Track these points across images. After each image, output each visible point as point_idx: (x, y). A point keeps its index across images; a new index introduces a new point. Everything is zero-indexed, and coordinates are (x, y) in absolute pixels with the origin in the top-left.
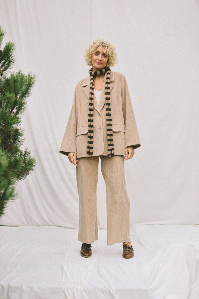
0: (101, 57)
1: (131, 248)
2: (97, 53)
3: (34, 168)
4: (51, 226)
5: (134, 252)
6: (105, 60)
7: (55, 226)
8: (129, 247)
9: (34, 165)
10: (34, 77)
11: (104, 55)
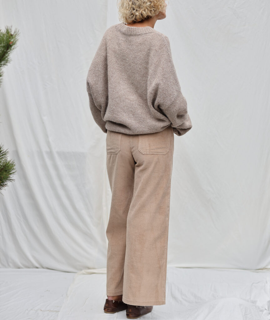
3: (12, 177)
4: (37, 268)
7: (43, 268)
9: (13, 173)
10: (15, 34)
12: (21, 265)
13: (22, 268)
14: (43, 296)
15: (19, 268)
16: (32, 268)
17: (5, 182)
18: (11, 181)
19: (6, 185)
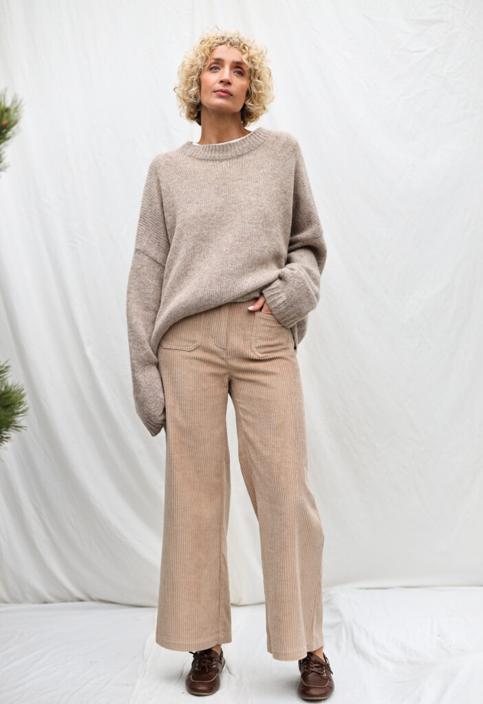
0: (230, 74)
1: (324, 666)
2: (217, 65)
3: (20, 420)
4: (81, 600)
5: (333, 677)
6: (239, 83)
7: (92, 600)
8: (319, 663)
9: (23, 412)
11: (238, 68)
12: (48, 597)
13: (51, 602)
14: (96, 662)
15: (46, 603)
16: (72, 601)
17: (5, 432)
18: (19, 429)
19: (7, 438)
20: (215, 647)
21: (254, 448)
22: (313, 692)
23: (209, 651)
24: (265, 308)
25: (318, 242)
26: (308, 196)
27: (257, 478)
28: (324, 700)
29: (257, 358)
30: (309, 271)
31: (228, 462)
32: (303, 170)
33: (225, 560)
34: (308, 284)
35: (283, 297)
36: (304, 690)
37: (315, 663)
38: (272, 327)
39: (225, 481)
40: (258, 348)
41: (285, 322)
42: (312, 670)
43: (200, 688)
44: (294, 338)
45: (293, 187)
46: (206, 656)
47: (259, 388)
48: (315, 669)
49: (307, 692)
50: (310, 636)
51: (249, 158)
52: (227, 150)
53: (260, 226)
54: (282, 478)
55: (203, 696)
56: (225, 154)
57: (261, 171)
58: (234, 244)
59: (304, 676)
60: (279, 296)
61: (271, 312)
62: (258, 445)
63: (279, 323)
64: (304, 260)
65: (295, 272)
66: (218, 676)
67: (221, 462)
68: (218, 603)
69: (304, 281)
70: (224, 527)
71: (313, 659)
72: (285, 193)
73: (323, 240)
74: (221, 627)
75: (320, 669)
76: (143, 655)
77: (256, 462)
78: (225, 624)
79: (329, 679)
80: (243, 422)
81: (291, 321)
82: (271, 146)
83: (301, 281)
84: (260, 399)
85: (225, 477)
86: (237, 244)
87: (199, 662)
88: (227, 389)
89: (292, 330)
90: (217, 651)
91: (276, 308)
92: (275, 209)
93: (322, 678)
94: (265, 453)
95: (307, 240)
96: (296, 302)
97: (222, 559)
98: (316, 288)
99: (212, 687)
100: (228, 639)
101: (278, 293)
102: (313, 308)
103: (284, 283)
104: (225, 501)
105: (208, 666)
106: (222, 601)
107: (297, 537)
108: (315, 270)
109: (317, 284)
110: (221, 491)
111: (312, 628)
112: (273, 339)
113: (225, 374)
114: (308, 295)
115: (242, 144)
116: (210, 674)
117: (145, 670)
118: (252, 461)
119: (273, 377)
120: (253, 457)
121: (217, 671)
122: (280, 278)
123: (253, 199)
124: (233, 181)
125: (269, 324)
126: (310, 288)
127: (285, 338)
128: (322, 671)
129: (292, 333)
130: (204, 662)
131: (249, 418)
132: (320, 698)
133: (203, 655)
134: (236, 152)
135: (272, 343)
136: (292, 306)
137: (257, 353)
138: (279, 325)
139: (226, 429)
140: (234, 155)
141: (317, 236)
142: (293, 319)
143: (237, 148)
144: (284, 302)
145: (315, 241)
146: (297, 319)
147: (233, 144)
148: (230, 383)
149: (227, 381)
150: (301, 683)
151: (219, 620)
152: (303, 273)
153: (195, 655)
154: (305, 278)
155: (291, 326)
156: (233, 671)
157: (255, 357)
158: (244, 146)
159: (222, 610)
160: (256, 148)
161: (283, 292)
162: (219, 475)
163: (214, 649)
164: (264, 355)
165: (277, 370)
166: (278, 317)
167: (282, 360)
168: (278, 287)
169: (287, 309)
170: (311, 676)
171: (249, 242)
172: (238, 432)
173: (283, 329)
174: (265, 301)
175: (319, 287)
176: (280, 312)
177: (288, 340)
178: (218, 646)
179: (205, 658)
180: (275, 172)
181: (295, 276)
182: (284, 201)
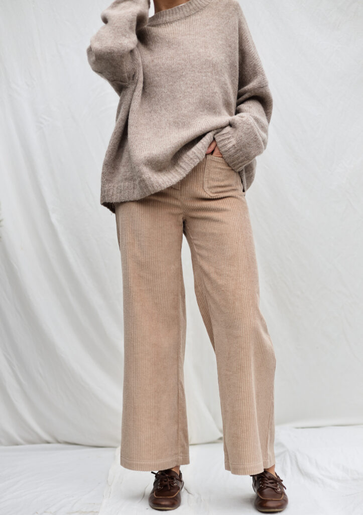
4: (48, 443)
7: (59, 442)
8: (273, 479)
12: (20, 440)
13: (21, 444)
15: (17, 444)
16: (40, 443)
20: (175, 467)
21: (210, 279)
22: (270, 504)
23: (169, 471)
24: (216, 151)
25: (264, 91)
26: (253, 50)
27: (213, 307)
28: (280, 512)
29: (208, 197)
30: (257, 120)
31: (184, 297)
32: (246, 27)
33: (182, 386)
34: (256, 130)
35: (233, 141)
36: (260, 503)
37: (269, 479)
38: (222, 169)
39: (181, 313)
40: (210, 188)
41: (234, 165)
42: (266, 485)
43: (163, 503)
44: (242, 182)
45: (237, 42)
46: (167, 475)
47: (212, 224)
48: (270, 485)
49: (264, 505)
50: (265, 455)
51: (196, 18)
52: (176, 13)
53: (209, 74)
54: (237, 304)
55: (166, 510)
56: (175, 16)
57: (208, 27)
58: (186, 91)
59: (260, 491)
60: (229, 140)
61: (221, 155)
62: (213, 276)
63: (229, 166)
64: (252, 110)
65: (244, 119)
66: (179, 494)
67: (177, 296)
68: (176, 427)
69: (252, 127)
70: (181, 355)
71: (267, 476)
72: (230, 46)
73: (269, 90)
74: (180, 450)
75: (274, 484)
76: (107, 481)
77: (211, 292)
78: (183, 446)
79: (283, 493)
80: (198, 257)
81: (240, 164)
82: (215, 7)
83: (249, 127)
84: (213, 234)
85: (181, 310)
86: (189, 90)
87: (161, 481)
88: (181, 228)
89: (240, 173)
90: (176, 472)
91: (226, 151)
92: (222, 60)
93: (278, 493)
94: (220, 282)
95: (254, 89)
96: (244, 146)
97: (180, 386)
98: (264, 135)
99: (175, 503)
100: (186, 461)
101: (229, 138)
102: (260, 153)
103: (234, 129)
104: (182, 332)
105: (170, 485)
106: (180, 425)
107: (252, 359)
108: (263, 119)
109: (266, 131)
110: (177, 322)
111: (266, 446)
112: (223, 181)
113: (180, 214)
114: (256, 140)
115: (189, 6)
116: (172, 491)
117: (110, 493)
118: (208, 292)
119: (225, 213)
120: (209, 287)
121: (178, 489)
122: (230, 125)
123: (201, 50)
124: (182, 36)
125: (219, 166)
126: (258, 134)
127: (234, 180)
128: (276, 486)
129: (241, 177)
130: (166, 481)
131: (203, 252)
132: (276, 510)
133: (164, 475)
134: (184, 13)
135: (222, 184)
136: (241, 150)
137: (209, 193)
138: (228, 168)
139: (181, 265)
140: (183, 16)
141: (263, 86)
142: (241, 162)
143: (184, 9)
144: (234, 145)
145: (261, 90)
146: (245, 162)
147: (181, 7)
148: (184, 223)
149: (182, 221)
150: (258, 497)
151: (178, 442)
152: (252, 121)
153: (157, 475)
154: (253, 125)
155: (240, 169)
156: (191, 491)
157: (207, 196)
158: (191, 7)
159: (181, 433)
160: (202, 9)
161: (233, 137)
162: (176, 308)
163: (173, 470)
164: (216, 195)
165: (228, 207)
166: (228, 160)
167: (231, 198)
168: (228, 133)
169: (236, 152)
170: (266, 491)
171: (200, 89)
172: (193, 267)
173: (232, 172)
174: (217, 145)
175: (267, 135)
176: (230, 156)
177: (237, 182)
178: (178, 467)
179: (166, 478)
180: (220, 28)
181: (244, 123)
182: (230, 54)
